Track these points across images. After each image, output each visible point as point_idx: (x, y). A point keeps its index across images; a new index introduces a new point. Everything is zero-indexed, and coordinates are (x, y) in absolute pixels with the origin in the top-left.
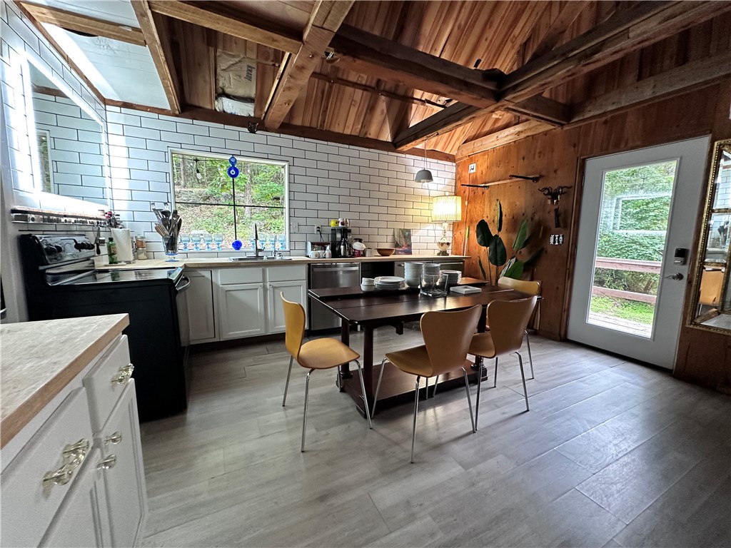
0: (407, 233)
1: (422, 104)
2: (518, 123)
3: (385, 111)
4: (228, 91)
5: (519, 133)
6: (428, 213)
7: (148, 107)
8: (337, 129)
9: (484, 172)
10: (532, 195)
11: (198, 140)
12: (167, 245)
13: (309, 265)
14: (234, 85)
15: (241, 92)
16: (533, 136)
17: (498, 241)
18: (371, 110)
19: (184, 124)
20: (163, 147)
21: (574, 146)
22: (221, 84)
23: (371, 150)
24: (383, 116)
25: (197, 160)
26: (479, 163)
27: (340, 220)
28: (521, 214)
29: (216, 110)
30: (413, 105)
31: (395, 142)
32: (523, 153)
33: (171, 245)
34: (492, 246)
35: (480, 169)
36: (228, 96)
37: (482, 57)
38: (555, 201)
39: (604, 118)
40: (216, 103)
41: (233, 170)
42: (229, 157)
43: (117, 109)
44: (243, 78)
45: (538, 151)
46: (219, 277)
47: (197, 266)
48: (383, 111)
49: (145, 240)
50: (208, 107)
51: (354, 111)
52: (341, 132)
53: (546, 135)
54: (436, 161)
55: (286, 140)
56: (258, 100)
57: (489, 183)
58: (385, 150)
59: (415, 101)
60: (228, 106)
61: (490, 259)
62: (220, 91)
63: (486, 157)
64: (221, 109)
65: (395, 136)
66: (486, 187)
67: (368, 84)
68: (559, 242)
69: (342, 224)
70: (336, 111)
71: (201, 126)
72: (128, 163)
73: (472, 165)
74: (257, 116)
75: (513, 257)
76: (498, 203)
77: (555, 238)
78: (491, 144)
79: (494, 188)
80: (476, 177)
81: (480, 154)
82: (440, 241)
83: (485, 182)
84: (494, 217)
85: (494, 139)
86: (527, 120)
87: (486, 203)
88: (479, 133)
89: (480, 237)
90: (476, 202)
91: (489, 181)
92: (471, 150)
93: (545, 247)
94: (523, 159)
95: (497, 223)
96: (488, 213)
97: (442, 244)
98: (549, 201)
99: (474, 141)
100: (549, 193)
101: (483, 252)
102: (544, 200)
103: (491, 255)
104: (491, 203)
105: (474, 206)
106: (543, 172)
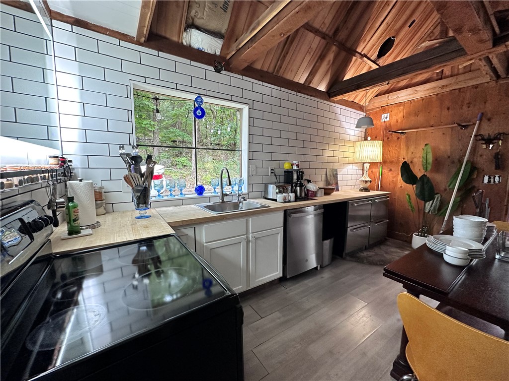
0: (335, 172)
1: (361, 58)
2: (441, 79)
3: (331, 62)
4: (198, 22)
5: (443, 87)
6: (351, 155)
7: (107, 30)
8: (289, 76)
10: (460, 140)
11: (164, 75)
12: (138, 198)
13: (285, 211)
14: (208, 16)
15: (213, 25)
16: (460, 89)
17: (426, 181)
18: (321, 59)
19: (149, 55)
20: (125, 79)
22: (193, 13)
23: (312, 98)
24: (329, 66)
25: (156, 99)
26: (393, 113)
27: (295, 162)
28: (446, 157)
29: (182, 43)
30: (354, 57)
31: (329, 92)
32: (447, 103)
33: (143, 198)
34: (419, 184)
35: (394, 118)
36: (198, 28)
37: (417, 19)
38: (491, 146)
40: (185, 34)
41: (199, 111)
42: (194, 97)
43: (68, 27)
44: (219, 7)
45: (466, 102)
46: (203, 235)
47: (181, 224)
48: (330, 61)
49: (103, 190)
50: (175, 39)
51: (308, 58)
52: (291, 79)
53: (476, 88)
54: (354, 110)
55: (248, 82)
56: (228, 37)
57: (404, 130)
58: (322, 99)
59: (357, 54)
60: (197, 40)
61: (417, 196)
62: (190, 21)
63: (402, 108)
64: (188, 43)
65: (330, 86)
66: (403, 133)
67: (327, 32)
68: (494, 181)
69: (297, 166)
70: (293, 58)
71: (167, 60)
72: (82, 96)
73: (386, 115)
74: (222, 55)
75: (437, 194)
76: (426, 147)
77: (490, 178)
78: (408, 97)
79: (412, 134)
80: (390, 125)
81: (394, 106)
82: (364, 179)
83: (400, 128)
84: (413, 158)
85: (412, 92)
86: (451, 76)
87: (402, 147)
88: (394, 88)
89: (405, 176)
90: (391, 146)
91: (405, 128)
92: (385, 102)
93: (474, 187)
94: (448, 109)
95: (423, 164)
96: (405, 155)
97: (366, 182)
98: (484, 146)
99: (388, 95)
100: (483, 139)
101: (399, 188)
102: (476, 145)
103: (417, 192)
104: (408, 148)
105: (388, 149)
106: (473, 121)
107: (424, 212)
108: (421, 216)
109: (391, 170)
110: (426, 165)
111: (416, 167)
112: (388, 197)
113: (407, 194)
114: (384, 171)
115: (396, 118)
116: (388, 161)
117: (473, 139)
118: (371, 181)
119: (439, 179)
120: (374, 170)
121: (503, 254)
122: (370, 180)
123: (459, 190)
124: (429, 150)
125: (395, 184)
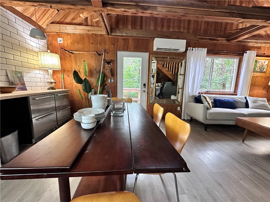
0: (20, 75)
2: (87, 25)
5: (88, 30)
9: (69, 45)
10: (98, 61)
16: (95, 34)
17: (86, 81)
21: (114, 45)
26: (64, 38)
28: (94, 69)
32: (91, 41)
34: (84, 83)
38: (109, 65)
39: (123, 38)
45: (99, 42)
57: (73, 51)
61: (84, 90)
63: (69, 37)
66: (72, 53)
68: (112, 82)
73: (60, 39)
75: (93, 89)
76: (85, 62)
77: (110, 80)
78: (72, 31)
79: (77, 54)
80: (64, 46)
81: (64, 34)
82: (49, 81)
83: (70, 50)
84: (79, 69)
85: (74, 28)
86: (91, 26)
87: (73, 62)
88: (62, 22)
89: (76, 79)
90: (66, 60)
91: (73, 50)
92: (58, 30)
93: (106, 84)
94: (92, 44)
95: (84, 72)
96: (75, 67)
97: (51, 83)
98: (107, 65)
99: (60, 25)
100: (106, 62)
101: (75, 87)
102: (104, 64)
103: (84, 88)
104: (76, 62)
105: (65, 62)
106: (102, 52)
107: (88, 99)
108: (87, 101)
109: (69, 76)
110: (86, 72)
111: (82, 74)
112: (68, 92)
113: (79, 90)
114: (64, 76)
115: (67, 43)
116: (66, 70)
117: (103, 61)
118: (55, 83)
119: (93, 80)
120: (58, 76)
121: (114, 112)
122: (54, 81)
123: (100, 86)
124: (86, 64)
125: (72, 84)
